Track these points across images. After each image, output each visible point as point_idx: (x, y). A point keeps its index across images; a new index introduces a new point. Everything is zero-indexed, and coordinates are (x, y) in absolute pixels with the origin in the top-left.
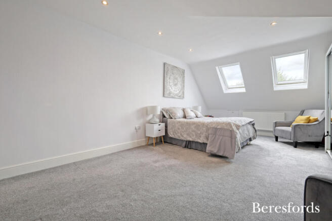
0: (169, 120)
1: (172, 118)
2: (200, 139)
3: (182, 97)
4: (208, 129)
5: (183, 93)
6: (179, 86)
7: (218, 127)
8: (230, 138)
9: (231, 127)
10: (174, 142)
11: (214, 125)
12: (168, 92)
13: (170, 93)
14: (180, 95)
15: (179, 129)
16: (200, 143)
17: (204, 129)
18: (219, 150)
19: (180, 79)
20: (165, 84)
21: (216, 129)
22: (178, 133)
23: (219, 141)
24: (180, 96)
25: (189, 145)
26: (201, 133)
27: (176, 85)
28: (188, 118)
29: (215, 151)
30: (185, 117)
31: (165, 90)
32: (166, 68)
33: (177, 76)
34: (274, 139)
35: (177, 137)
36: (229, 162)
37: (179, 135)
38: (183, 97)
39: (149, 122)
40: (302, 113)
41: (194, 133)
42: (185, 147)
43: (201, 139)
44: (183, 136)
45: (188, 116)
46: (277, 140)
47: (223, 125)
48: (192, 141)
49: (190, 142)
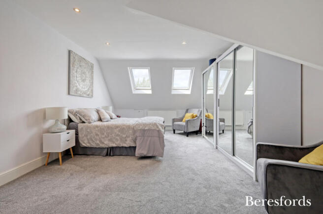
0: (80, 126)
1: (84, 122)
2: (125, 143)
3: (90, 96)
4: (134, 131)
5: (92, 90)
6: (88, 82)
7: (146, 129)
8: (158, 138)
9: (158, 127)
10: (89, 153)
11: (141, 127)
12: (74, 89)
13: (77, 90)
14: (89, 93)
15: (97, 135)
16: (126, 147)
17: (131, 131)
18: (148, 151)
19: (88, 75)
20: (71, 79)
21: (144, 130)
22: (96, 140)
23: (148, 142)
24: (88, 95)
25: (111, 152)
26: (126, 136)
27: (84, 81)
28: (105, 120)
29: (145, 153)
30: (100, 120)
31: (71, 85)
32: (72, 57)
33: (85, 70)
34: (173, 132)
35: (94, 145)
36: (159, 161)
37: (98, 142)
38: (92, 96)
39: (48, 131)
40: (187, 111)
41: (118, 138)
42: (107, 155)
43: (127, 143)
44: (103, 143)
45: (104, 118)
46: (174, 133)
47: (151, 126)
48: (116, 147)
49: (112, 148)
